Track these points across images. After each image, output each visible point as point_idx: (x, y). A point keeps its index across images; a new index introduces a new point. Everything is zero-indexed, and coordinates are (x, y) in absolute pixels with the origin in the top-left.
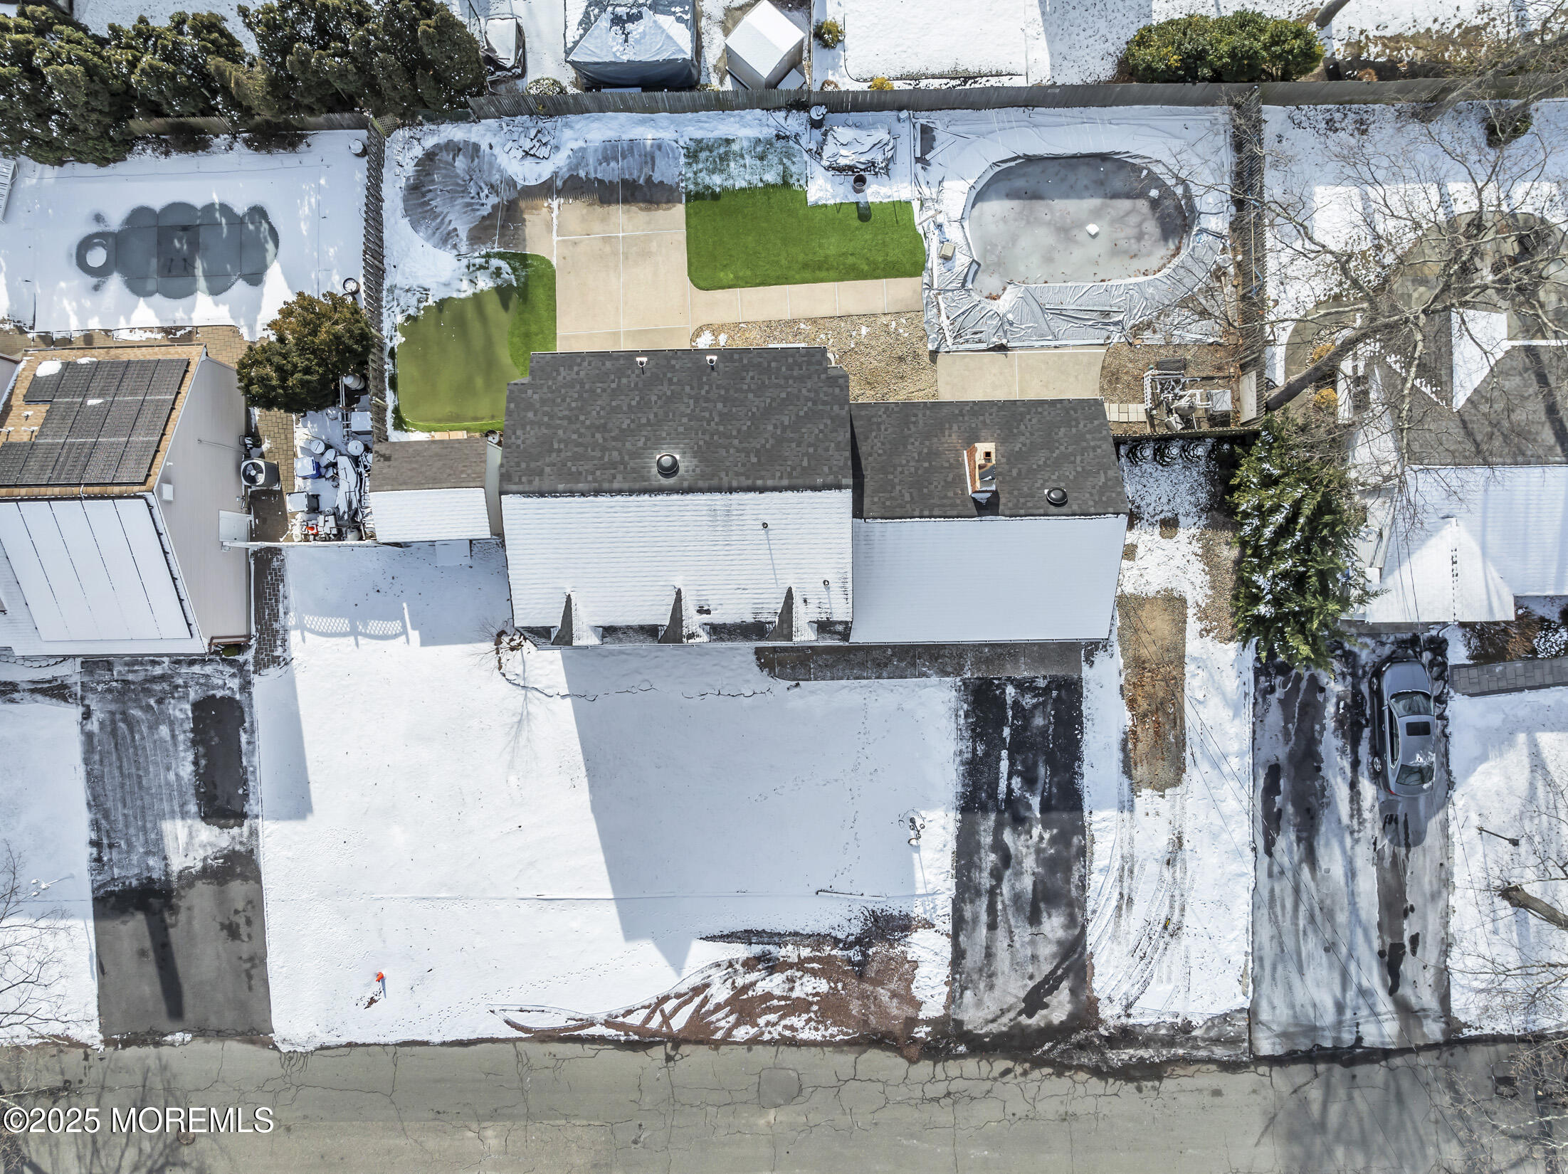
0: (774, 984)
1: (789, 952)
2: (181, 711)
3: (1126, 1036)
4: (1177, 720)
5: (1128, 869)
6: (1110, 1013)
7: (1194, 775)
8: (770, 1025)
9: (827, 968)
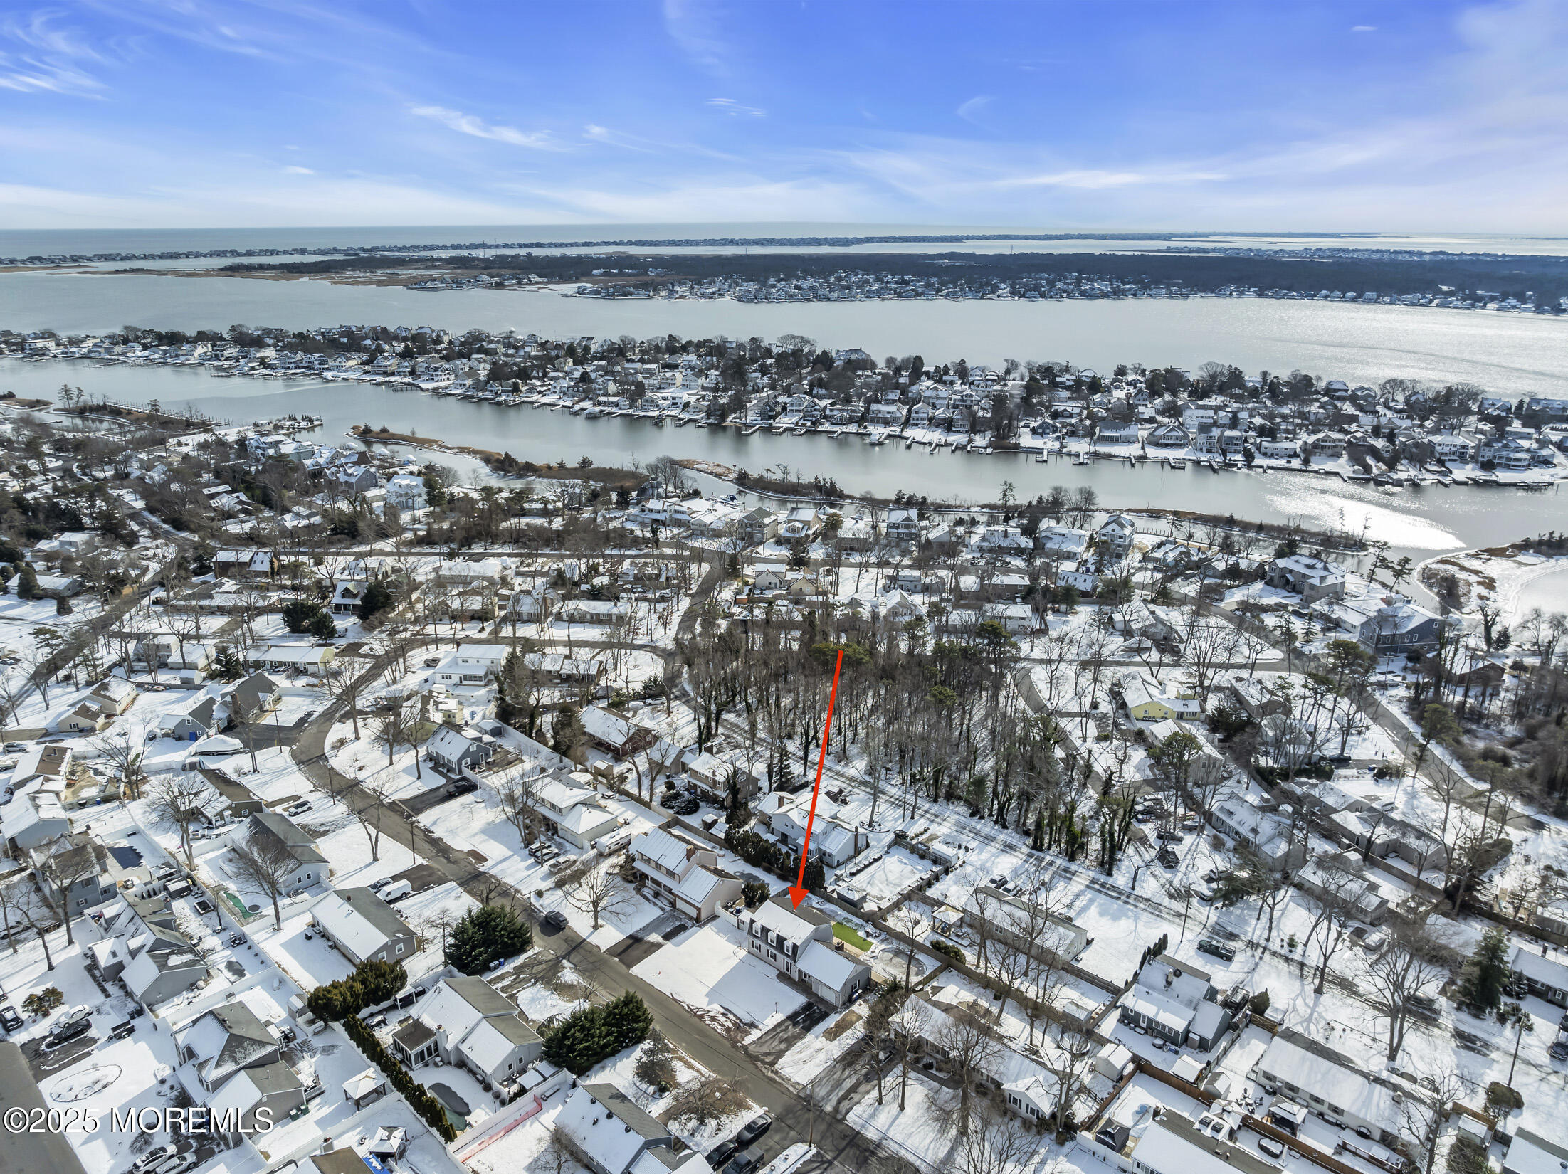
0: (723, 1019)
1: (731, 1016)
2: (678, 923)
3: (776, 1073)
4: (842, 1033)
5: (808, 1047)
6: (777, 1066)
7: (836, 1042)
8: (714, 1025)
9: (735, 1024)
